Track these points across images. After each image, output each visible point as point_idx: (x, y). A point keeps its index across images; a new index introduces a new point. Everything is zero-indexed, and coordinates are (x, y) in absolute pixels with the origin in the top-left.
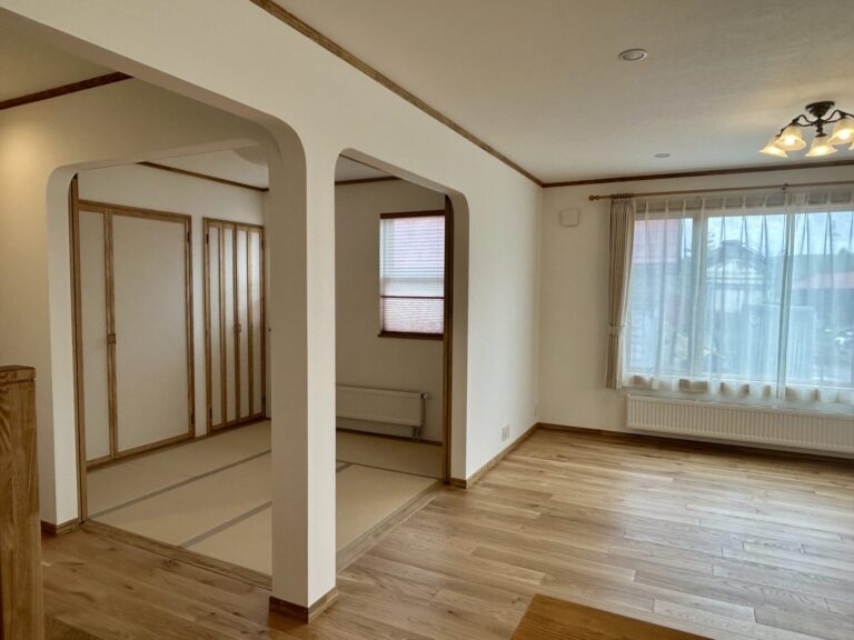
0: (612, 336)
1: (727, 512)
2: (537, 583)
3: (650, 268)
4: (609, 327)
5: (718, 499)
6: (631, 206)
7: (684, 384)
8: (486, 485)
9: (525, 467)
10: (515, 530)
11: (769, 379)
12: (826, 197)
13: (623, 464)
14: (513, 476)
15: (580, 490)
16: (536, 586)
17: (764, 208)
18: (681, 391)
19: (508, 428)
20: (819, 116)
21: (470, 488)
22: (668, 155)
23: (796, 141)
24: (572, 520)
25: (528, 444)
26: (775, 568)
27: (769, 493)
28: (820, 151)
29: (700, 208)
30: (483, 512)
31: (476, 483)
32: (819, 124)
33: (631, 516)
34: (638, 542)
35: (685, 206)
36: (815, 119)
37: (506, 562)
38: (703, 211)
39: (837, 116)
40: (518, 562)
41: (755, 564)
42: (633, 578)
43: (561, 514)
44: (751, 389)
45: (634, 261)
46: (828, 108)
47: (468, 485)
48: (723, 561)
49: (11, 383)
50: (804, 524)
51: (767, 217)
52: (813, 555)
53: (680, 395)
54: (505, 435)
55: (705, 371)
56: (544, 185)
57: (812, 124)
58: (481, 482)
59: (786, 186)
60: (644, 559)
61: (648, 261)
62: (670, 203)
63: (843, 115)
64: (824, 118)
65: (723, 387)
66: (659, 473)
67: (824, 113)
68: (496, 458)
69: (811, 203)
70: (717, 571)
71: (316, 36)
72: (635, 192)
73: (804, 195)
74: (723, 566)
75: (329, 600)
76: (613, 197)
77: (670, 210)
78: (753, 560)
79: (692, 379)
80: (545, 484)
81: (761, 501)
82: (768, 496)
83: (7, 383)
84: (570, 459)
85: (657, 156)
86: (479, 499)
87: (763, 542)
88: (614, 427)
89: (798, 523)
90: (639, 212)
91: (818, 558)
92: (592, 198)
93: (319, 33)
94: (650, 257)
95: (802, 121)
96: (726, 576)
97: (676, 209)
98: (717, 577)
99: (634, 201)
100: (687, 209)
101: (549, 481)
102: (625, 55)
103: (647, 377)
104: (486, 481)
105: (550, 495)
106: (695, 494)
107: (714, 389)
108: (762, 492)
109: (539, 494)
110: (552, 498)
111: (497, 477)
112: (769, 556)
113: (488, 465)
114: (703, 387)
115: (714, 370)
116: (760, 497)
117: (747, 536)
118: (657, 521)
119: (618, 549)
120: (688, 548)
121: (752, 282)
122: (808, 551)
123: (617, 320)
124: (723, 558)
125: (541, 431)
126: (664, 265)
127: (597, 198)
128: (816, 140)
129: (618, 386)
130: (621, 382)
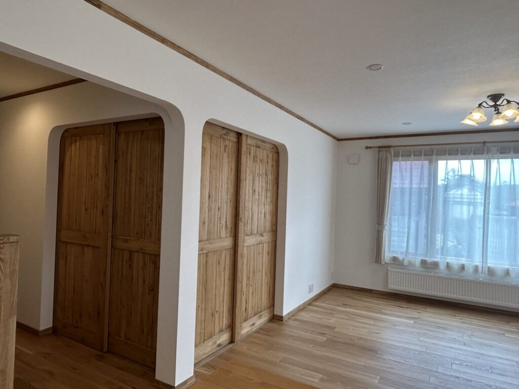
0: (378, 231)
1: (444, 344)
2: (317, 381)
3: (402, 190)
4: (377, 225)
5: (441, 335)
6: (390, 153)
7: (424, 263)
8: (296, 320)
9: (321, 310)
10: (309, 348)
11: (477, 261)
12: (510, 150)
13: (383, 311)
14: (313, 315)
15: (353, 326)
16: (316, 383)
17: (472, 156)
18: (422, 267)
19: (313, 285)
20: (496, 102)
21: (286, 321)
22: (410, 124)
23: (481, 117)
24: (346, 343)
25: (326, 296)
26: (470, 381)
27: (474, 334)
28: (498, 122)
29: (432, 155)
30: (291, 336)
31: (289, 318)
32: (496, 107)
33: (382, 343)
34: (385, 359)
35: (423, 153)
36: (494, 103)
37: (300, 367)
38: (434, 157)
39: (505, 102)
40: (307, 368)
41: (458, 378)
42: (377, 382)
43: (340, 340)
44: (466, 268)
45: (393, 186)
46: (500, 97)
47: (284, 319)
48: (436, 374)
49: (6, 243)
50: (494, 354)
51: (474, 161)
52: (496, 374)
53: (422, 269)
54: (311, 290)
55: (437, 254)
56: (339, 140)
57: (491, 106)
58: (293, 318)
59: (485, 143)
60: (387, 370)
61: (401, 186)
62: (414, 152)
63: (509, 102)
64: (498, 103)
65: (448, 266)
66: (406, 317)
67: (498, 100)
68: (304, 303)
69: (501, 153)
70: (432, 380)
71: (193, 57)
72: (392, 145)
73: (496, 148)
74: (436, 377)
75: (189, 383)
76: (379, 147)
77: (414, 155)
78: (457, 374)
79: (429, 260)
80: (332, 321)
81: (467, 338)
82: (473, 335)
83: (4, 243)
84: (350, 306)
85: (403, 124)
86: (291, 328)
87: (465, 364)
88: (380, 288)
89: (490, 354)
90: (395, 156)
91: (499, 376)
92: (367, 148)
93: (195, 56)
94: (403, 184)
95: (484, 104)
96: (437, 383)
97: (418, 155)
98: (431, 384)
99: (392, 150)
100: (425, 155)
101: (335, 319)
102: (370, 67)
103: (400, 257)
104: (297, 317)
105: (334, 328)
106: (426, 332)
107: (442, 267)
108: (470, 333)
109: (328, 327)
110: (335, 330)
111: (304, 316)
112: (467, 373)
113: (298, 307)
114: (436, 265)
115: (442, 254)
116: (468, 336)
117: (455, 359)
118: (399, 347)
119: (372, 363)
120: (416, 364)
121: (465, 200)
122: (493, 371)
123: (381, 222)
124: (437, 372)
125: (335, 289)
126: (411, 189)
127: (370, 148)
128: (495, 116)
129: (383, 262)
130: (384, 260)
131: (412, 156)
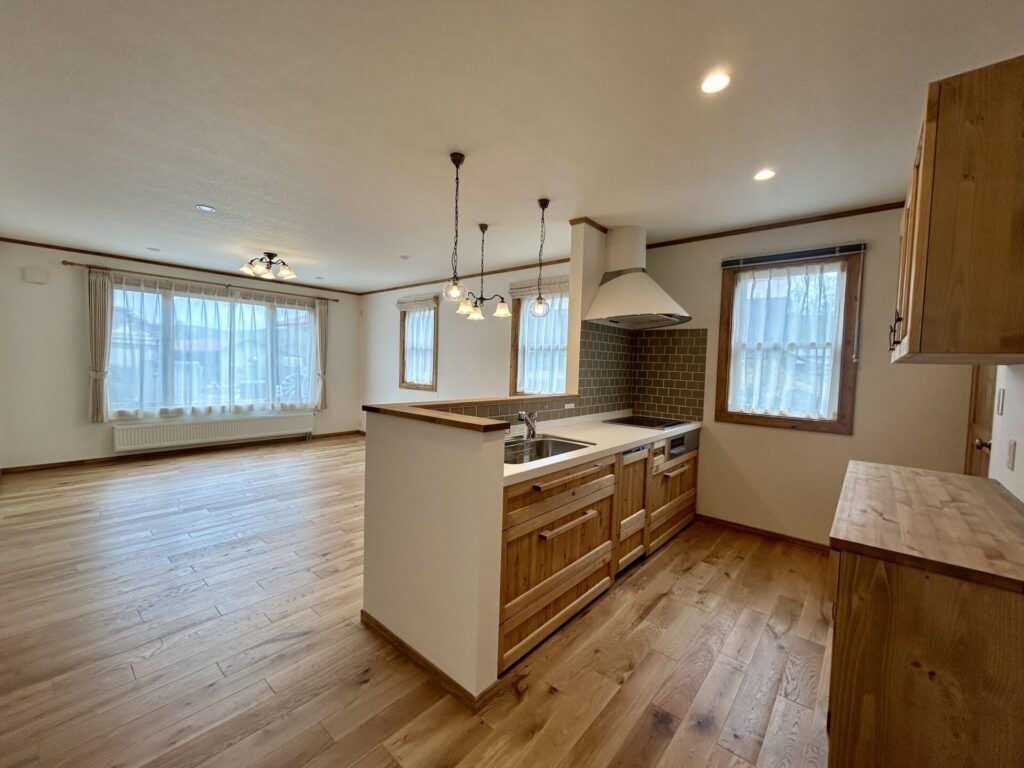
4: (92, 374)
6: (109, 277)
7: (164, 412)
11: (224, 401)
17: (215, 296)
18: (161, 417)
29: (170, 289)
32: (271, 263)
35: (158, 286)
36: (269, 260)
38: (173, 291)
46: (276, 257)
53: (159, 420)
55: (181, 401)
59: (229, 285)
65: (194, 410)
67: (272, 259)
72: (111, 267)
73: (239, 293)
76: (90, 266)
77: (145, 286)
79: (171, 408)
90: (116, 282)
92: (65, 263)
97: (150, 286)
99: (111, 274)
100: (160, 288)
103: (131, 410)
107: (188, 412)
114: (179, 412)
115: (187, 400)
123: (101, 367)
127: (71, 264)
129: (105, 420)
130: (107, 416)
131: (142, 286)
